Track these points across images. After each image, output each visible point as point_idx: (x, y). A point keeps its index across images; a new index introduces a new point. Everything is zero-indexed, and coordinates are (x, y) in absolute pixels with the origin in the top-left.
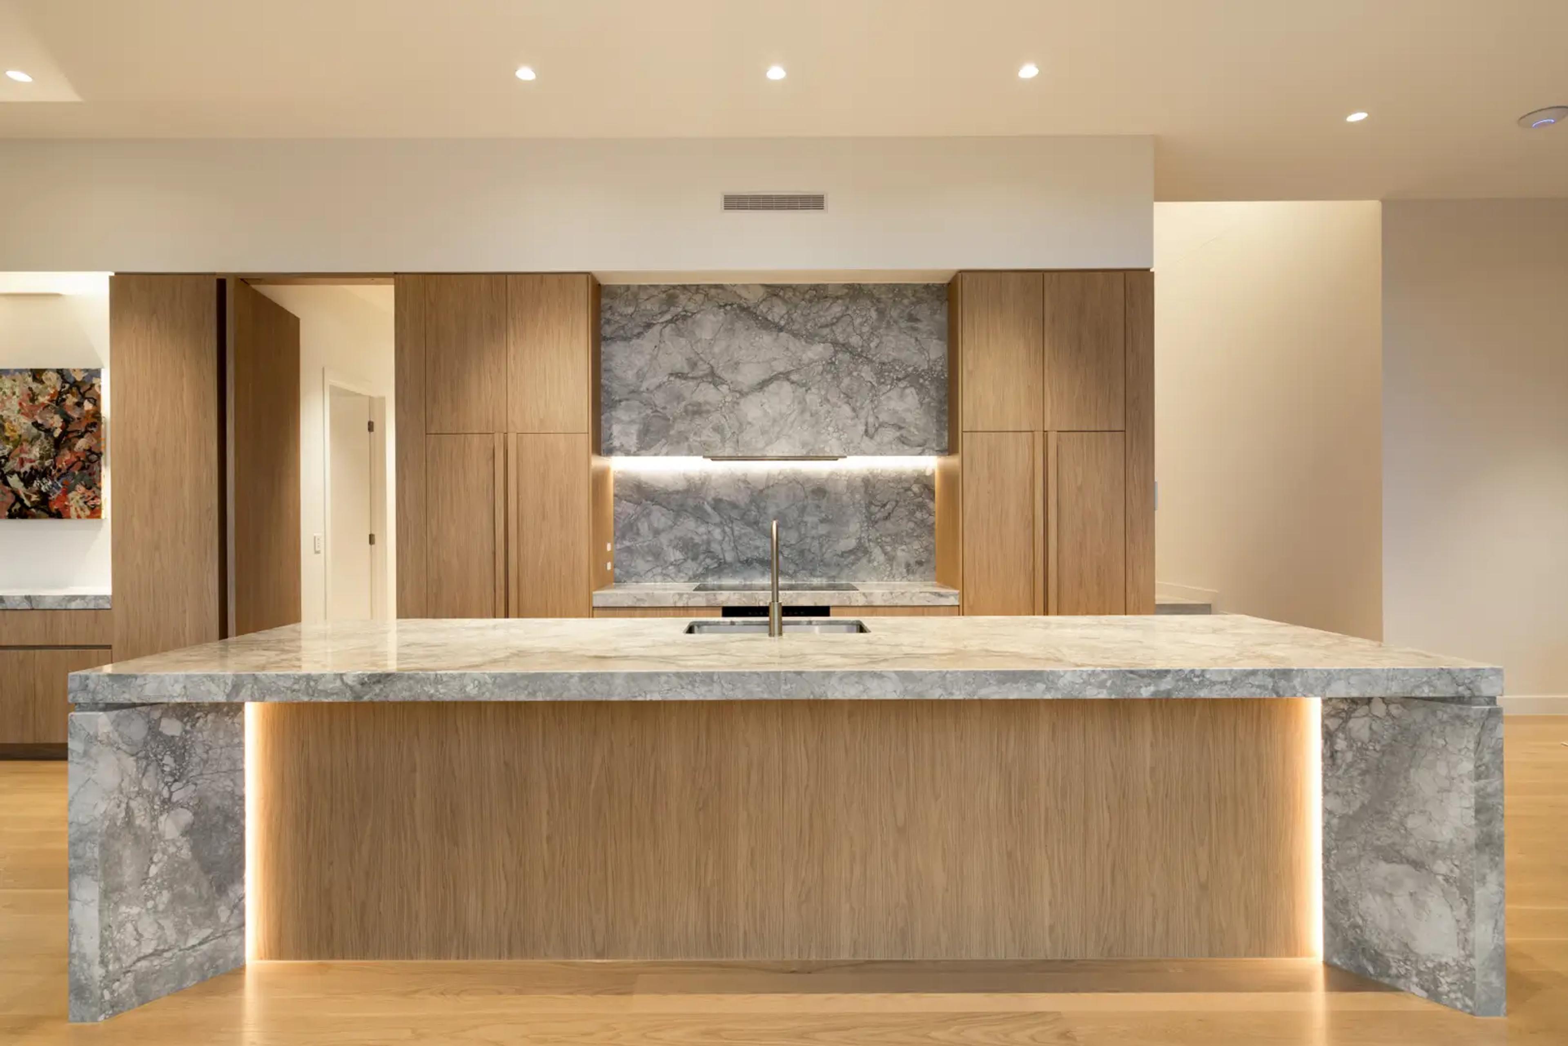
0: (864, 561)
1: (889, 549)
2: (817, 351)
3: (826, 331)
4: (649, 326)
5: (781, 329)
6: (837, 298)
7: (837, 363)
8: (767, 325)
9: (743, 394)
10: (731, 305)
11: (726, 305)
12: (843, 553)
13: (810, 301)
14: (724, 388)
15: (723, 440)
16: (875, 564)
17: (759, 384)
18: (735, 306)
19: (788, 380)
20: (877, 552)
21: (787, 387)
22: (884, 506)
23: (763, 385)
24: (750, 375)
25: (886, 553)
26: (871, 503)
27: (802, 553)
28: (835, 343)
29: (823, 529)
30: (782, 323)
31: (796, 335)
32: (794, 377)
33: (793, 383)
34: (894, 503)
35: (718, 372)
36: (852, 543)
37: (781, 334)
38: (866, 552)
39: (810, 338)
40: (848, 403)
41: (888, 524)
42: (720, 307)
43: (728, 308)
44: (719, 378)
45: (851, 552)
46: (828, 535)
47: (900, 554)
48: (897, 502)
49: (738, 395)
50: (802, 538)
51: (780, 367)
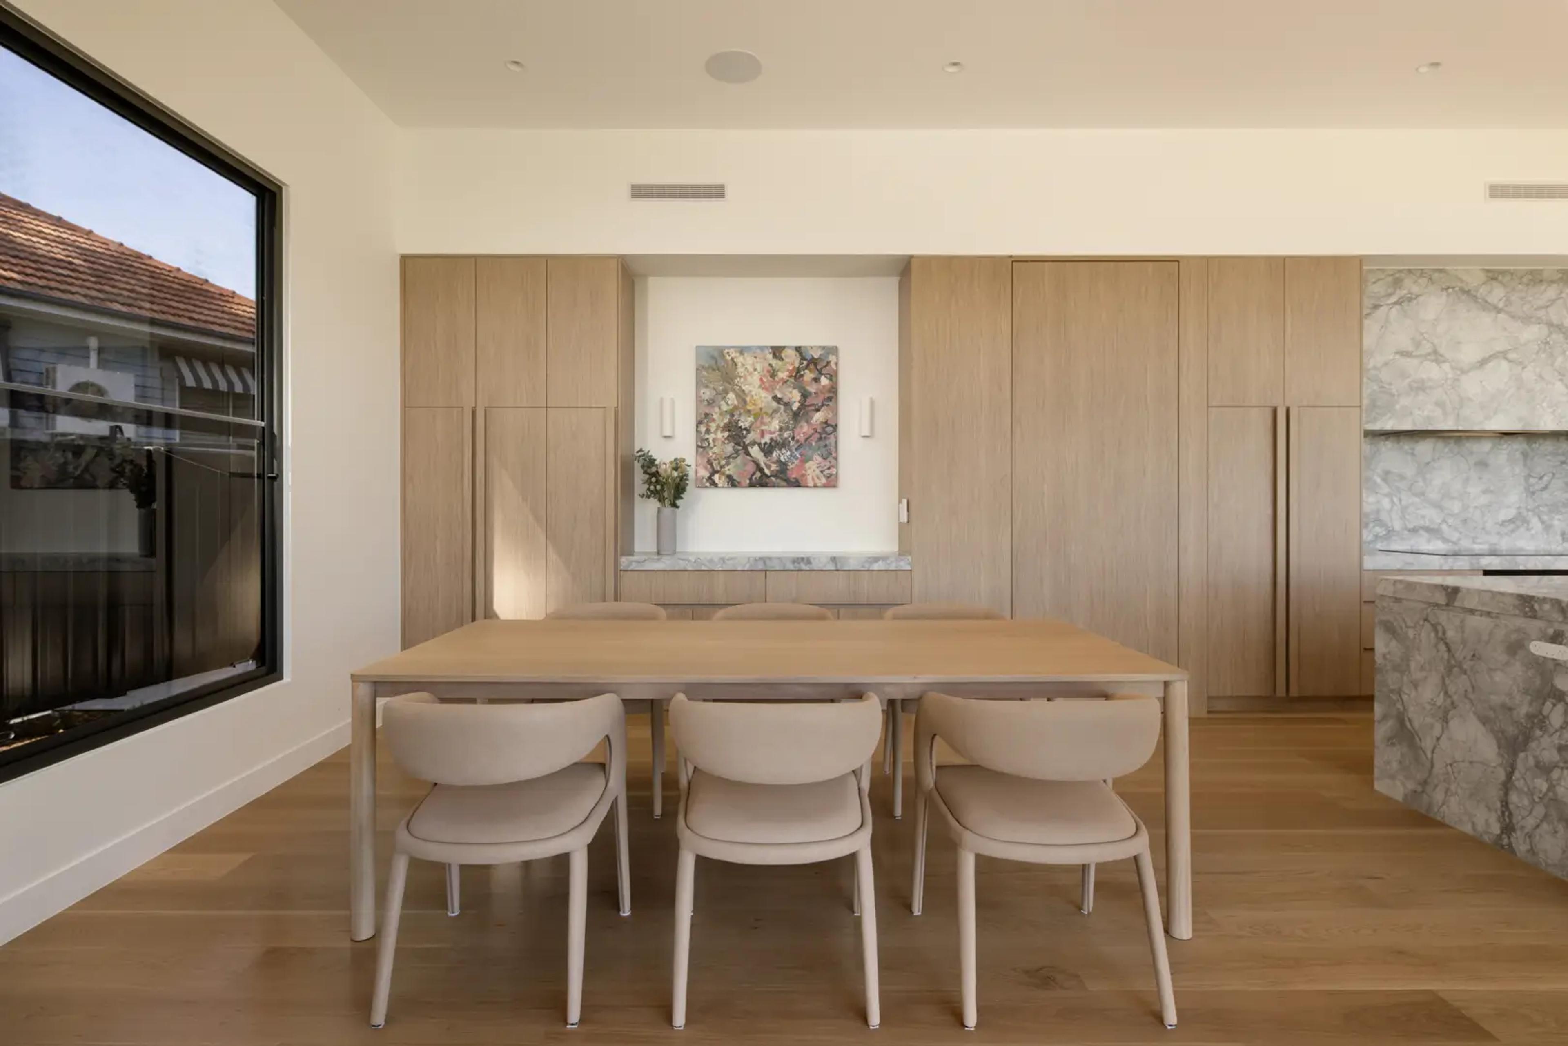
0: (1522, 529)
1: (1545, 518)
2: (1533, 333)
3: (1541, 313)
4: (1376, 307)
5: (1499, 311)
6: (1553, 282)
7: (1551, 342)
8: (1487, 306)
9: (1464, 372)
10: (1453, 288)
11: (1449, 288)
12: (1504, 522)
13: (1527, 285)
14: (1446, 367)
15: (1445, 413)
16: (1533, 532)
17: (1479, 362)
18: (1457, 289)
19: (1506, 359)
20: (1535, 522)
21: (1504, 364)
22: (1541, 478)
23: (1483, 363)
24: (1470, 354)
25: (1543, 522)
26: (1530, 476)
27: (1465, 521)
28: (1550, 324)
29: (1484, 500)
30: (1501, 305)
31: (1513, 317)
32: (1512, 356)
33: (1510, 361)
34: (1551, 475)
35: (1442, 351)
36: (1511, 513)
37: (1500, 315)
38: (1526, 521)
39: (1527, 320)
40: (1561, 380)
41: (1545, 495)
42: (1442, 290)
43: (1450, 290)
44: (1441, 356)
45: (1511, 521)
46: (1489, 505)
47: (1556, 523)
48: (1554, 474)
49: (1459, 372)
50: (1465, 508)
51: (1499, 347)
